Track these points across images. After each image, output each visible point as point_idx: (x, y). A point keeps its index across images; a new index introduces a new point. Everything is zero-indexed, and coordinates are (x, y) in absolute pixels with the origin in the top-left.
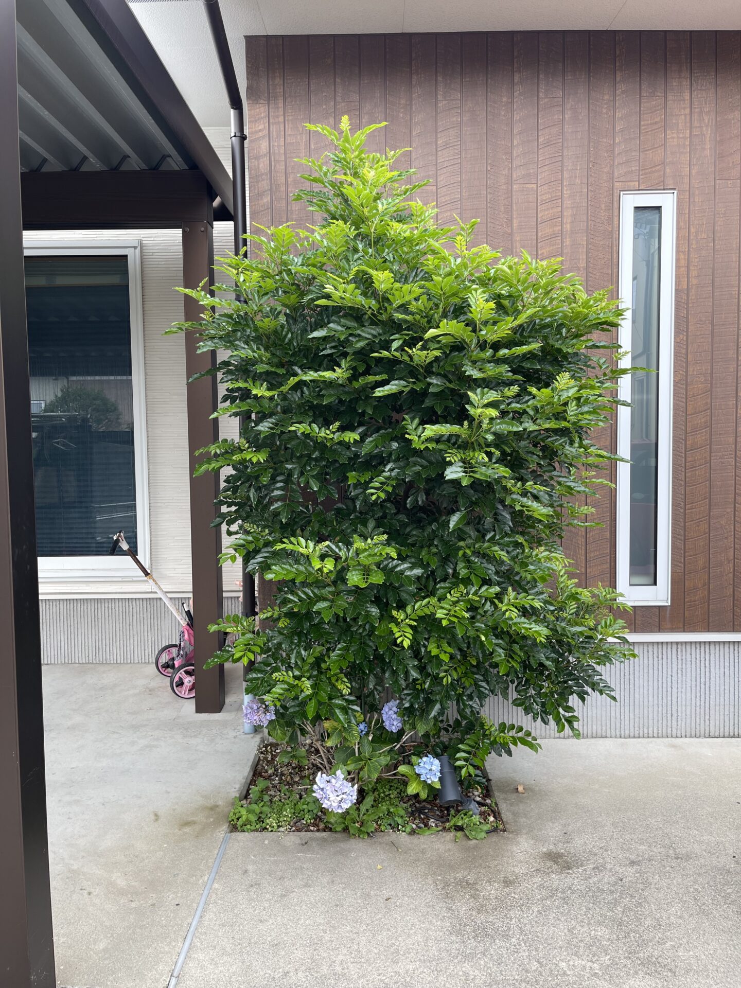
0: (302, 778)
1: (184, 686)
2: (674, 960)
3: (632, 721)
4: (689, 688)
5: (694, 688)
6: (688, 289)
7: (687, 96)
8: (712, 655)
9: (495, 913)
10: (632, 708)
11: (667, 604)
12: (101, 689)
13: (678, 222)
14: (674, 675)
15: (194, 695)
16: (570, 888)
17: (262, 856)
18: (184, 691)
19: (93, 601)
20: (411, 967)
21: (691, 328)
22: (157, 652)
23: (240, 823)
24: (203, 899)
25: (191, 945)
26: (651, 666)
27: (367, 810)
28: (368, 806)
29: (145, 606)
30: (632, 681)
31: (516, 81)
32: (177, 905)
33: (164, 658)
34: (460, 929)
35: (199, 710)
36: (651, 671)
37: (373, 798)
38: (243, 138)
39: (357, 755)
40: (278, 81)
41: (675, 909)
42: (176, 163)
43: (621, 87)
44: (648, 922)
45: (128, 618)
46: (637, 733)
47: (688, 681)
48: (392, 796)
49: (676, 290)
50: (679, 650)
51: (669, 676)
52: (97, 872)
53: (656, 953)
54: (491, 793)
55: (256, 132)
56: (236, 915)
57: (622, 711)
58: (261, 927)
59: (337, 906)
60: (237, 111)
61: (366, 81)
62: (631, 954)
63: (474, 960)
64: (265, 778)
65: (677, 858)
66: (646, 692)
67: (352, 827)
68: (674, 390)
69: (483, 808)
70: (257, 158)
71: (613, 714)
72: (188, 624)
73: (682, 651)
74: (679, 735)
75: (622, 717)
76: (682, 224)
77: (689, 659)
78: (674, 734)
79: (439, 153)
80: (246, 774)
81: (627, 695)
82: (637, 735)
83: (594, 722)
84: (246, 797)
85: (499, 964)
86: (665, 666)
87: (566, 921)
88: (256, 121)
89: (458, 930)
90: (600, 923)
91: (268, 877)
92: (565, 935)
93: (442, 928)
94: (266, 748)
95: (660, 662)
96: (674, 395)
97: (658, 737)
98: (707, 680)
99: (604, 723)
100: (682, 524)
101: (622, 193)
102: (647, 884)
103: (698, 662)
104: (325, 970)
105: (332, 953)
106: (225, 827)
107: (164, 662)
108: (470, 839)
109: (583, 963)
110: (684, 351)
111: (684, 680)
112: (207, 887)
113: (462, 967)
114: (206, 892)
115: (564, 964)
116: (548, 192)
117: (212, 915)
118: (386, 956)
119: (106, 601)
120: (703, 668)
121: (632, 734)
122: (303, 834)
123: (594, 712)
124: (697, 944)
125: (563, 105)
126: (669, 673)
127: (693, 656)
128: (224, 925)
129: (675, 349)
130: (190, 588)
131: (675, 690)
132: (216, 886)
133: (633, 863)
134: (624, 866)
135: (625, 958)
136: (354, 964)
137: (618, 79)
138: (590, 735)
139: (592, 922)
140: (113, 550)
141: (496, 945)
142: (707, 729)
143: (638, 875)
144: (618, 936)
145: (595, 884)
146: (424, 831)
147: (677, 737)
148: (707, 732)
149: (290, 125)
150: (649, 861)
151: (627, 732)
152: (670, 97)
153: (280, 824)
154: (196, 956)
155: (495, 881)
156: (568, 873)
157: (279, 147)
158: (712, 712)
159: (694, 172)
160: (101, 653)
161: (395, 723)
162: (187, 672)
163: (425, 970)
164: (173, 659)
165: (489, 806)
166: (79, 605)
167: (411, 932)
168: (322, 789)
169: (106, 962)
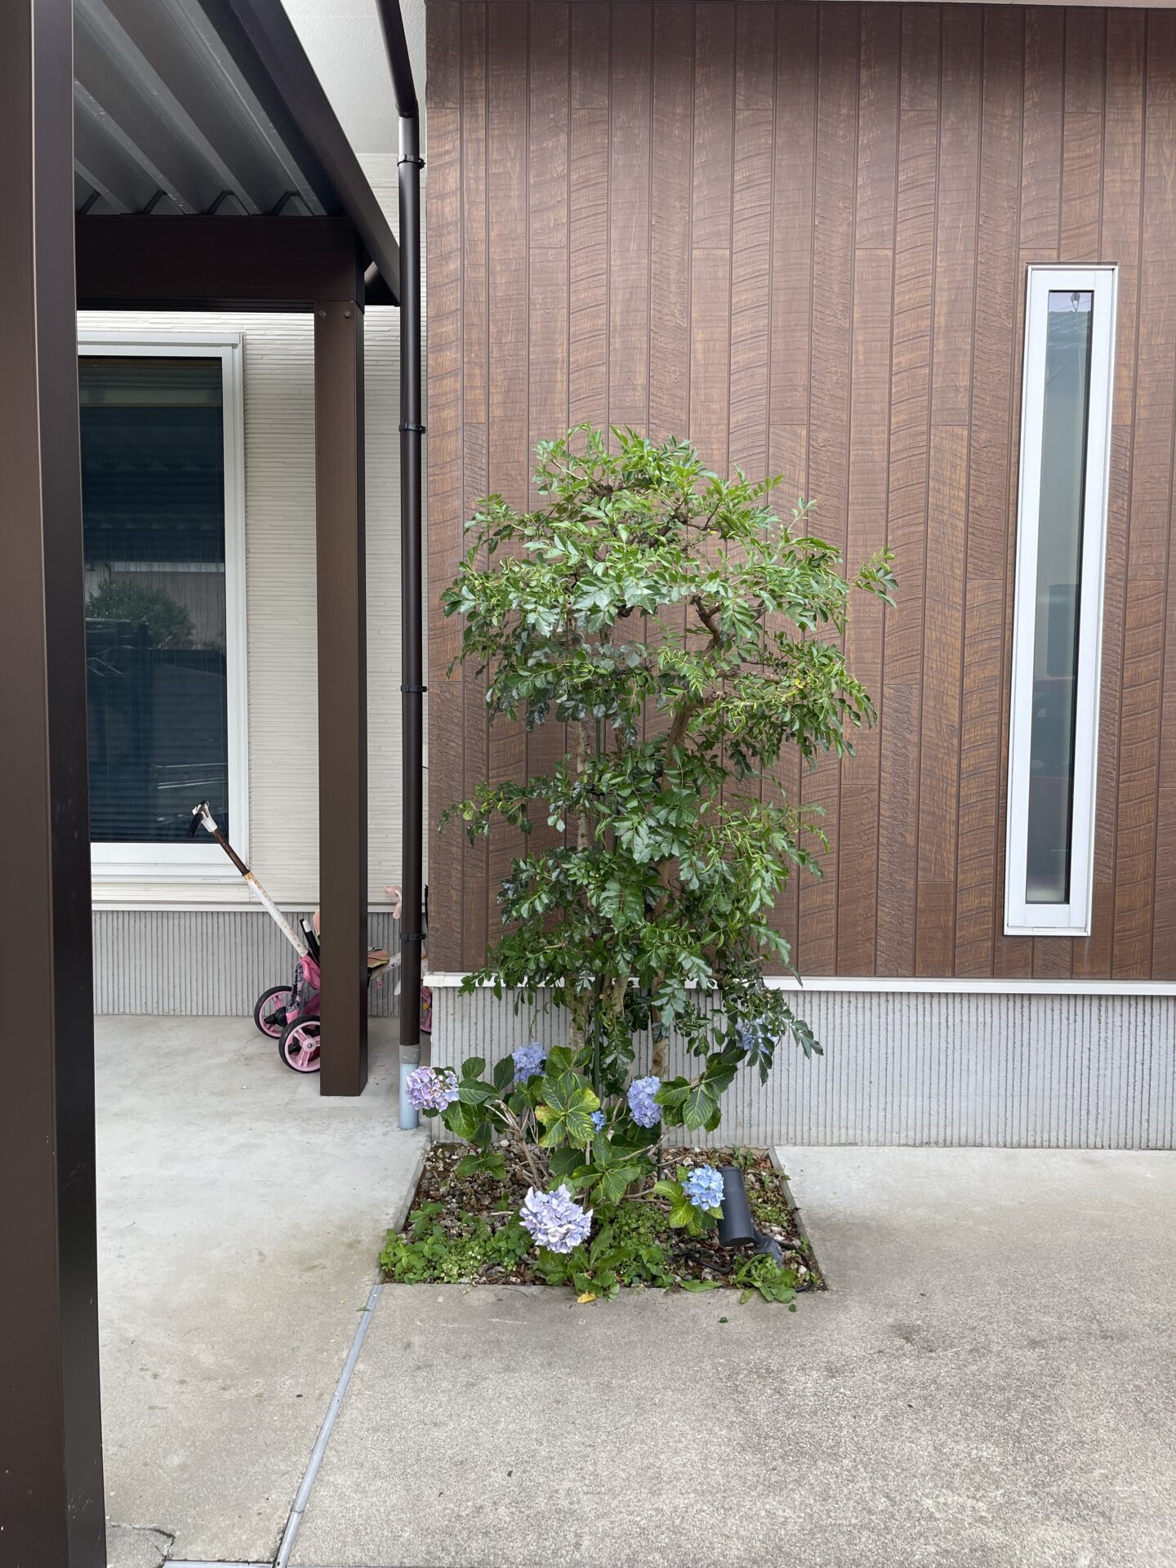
0: (495, 1199)
1: (302, 1053)
2: (1107, 1498)
3: (1024, 1121)
4: (1116, 1071)
5: (1124, 1070)
6: (1133, 426)
7: (1137, 114)
8: (1156, 1017)
9: (815, 1418)
10: (1024, 1099)
11: (1085, 934)
12: (166, 1055)
13: (1119, 316)
14: (1094, 1048)
15: (318, 1066)
16: (934, 1382)
17: (435, 1321)
18: (300, 1062)
19: (154, 915)
20: (681, 1502)
21: (1136, 488)
22: (256, 1000)
23: (397, 1270)
24: (340, 1388)
25: (322, 1460)
26: (1057, 1033)
27: (603, 1253)
28: (604, 1246)
29: (238, 924)
30: (1025, 1057)
31: (863, 81)
32: (299, 1396)
33: (269, 1008)
34: (759, 1443)
35: (326, 1091)
36: (1056, 1042)
37: (612, 1233)
38: (418, 164)
39: (588, 1163)
40: (478, 72)
41: (1106, 1416)
42: (308, 204)
43: (1031, 98)
44: (1063, 1437)
45: (210, 944)
46: (1031, 1140)
47: (1117, 1056)
48: (642, 1230)
49: (1114, 426)
50: (1103, 1009)
51: (1086, 1050)
52: (168, 1342)
53: (1078, 1486)
54: (800, 1230)
55: (439, 155)
56: (395, 1414)
57: (1009, 1104)
58: (436, 1433)
59: (558, 1402)
60: (409, 120)
61: (621, 76)
62: (1037, 1487)
63: (784, 1493)
64: (435, 1200)
65: (1105, 1337)
66: (1047, 1075)
67: (578, 1278)
68: (1106, 589)
69: (788, 1253)
70: (441, 197)
71: (994, 1109)
72: (309, 954)
73: (1107, 1011)
74: (1099, 1144)
75: (1009, 1114)
76: (1125, 320)
77: (1118, 1023)
78: (1092, 1143)
79: (737, 196)
80: (405, 1193)
81: (1017, 1080)
82: (1031, 1143)
83: (964, 1121)
84: (405, 1229)
85: (824, 1500)
86: (1079, 1033)
87: (930, 1432)
88: (439, 137)
89: (755, 1443)
90: (984, 1438)
91: (444, 1355)
92: (930, 1455)
93: (730, 1440)
94: (435, 1153)
95: (1072, 1026)
96: (1106, 598)
97: (1065, 1147)
98: (1147, 1057)
99: (979, 1122)
100: (1113, 806)
101: (1030, 267)
102: (1058, 1377)
103: (1132, 1027)
104: (541, 1503)
105: (551, 1477)
106: (372, 1274)
107: (267, 1014)
108: (767, 1301)
109: (961, 1500)
110: (1124, 527)
111: (1109, 1056)
112: (347, 1369)
113: (764, 1504)
114: (345, 1377)
115: (930, 1502)
116: (912, 264)
117: (355, 1413)
118: (641, 1485)
119: (176, 915)
120: (1140, 1039)
121: (1023, 1142)
122: (499, 1287)
123: (964, 1105)
124: (1144, 1474)
125: (939, 122)
126: (1086, 1045)
127: (1125, 1018)
128: (375, 1430)
129: (1109, 522)
130: (315, 896)
131: (1094, 1072)
132: (361, 1367)
133: (1033, 1344)
134: (1020, 1348)
135: (1028, 1493)
136: (588, 1496)
137: (1027, 84)
138: (955, 1140)
139: (972, 1435)
140: (192, 832)
141: (817, 1469)
142: (1144, 1135)
143: (1043, 1362)
144: (1014, 1459)
145: (974, 1375)
146: (693, 1286)
147: (1095, 1147)
148: (1144, 1140)
149: (496, 145)
150: (1061, 1340)
151: (1015, 1139)
152: (1110, 117)
153: (463, 1272)
154: (331, 1479)
155: (812, 1368)
156: (930, 1358)
157: (477, 179)
158: (1153, 1108)
159: (1146, 236)
160: (166, 999)
161: (649, 1114)
162: (308, 1031)
163: (705, 1508)
164: (284, 1010)
165: (799, 1250)
166: (132, 921)
167: (680, 1445)
168: (535, 1215)
169: (186, 1486)
